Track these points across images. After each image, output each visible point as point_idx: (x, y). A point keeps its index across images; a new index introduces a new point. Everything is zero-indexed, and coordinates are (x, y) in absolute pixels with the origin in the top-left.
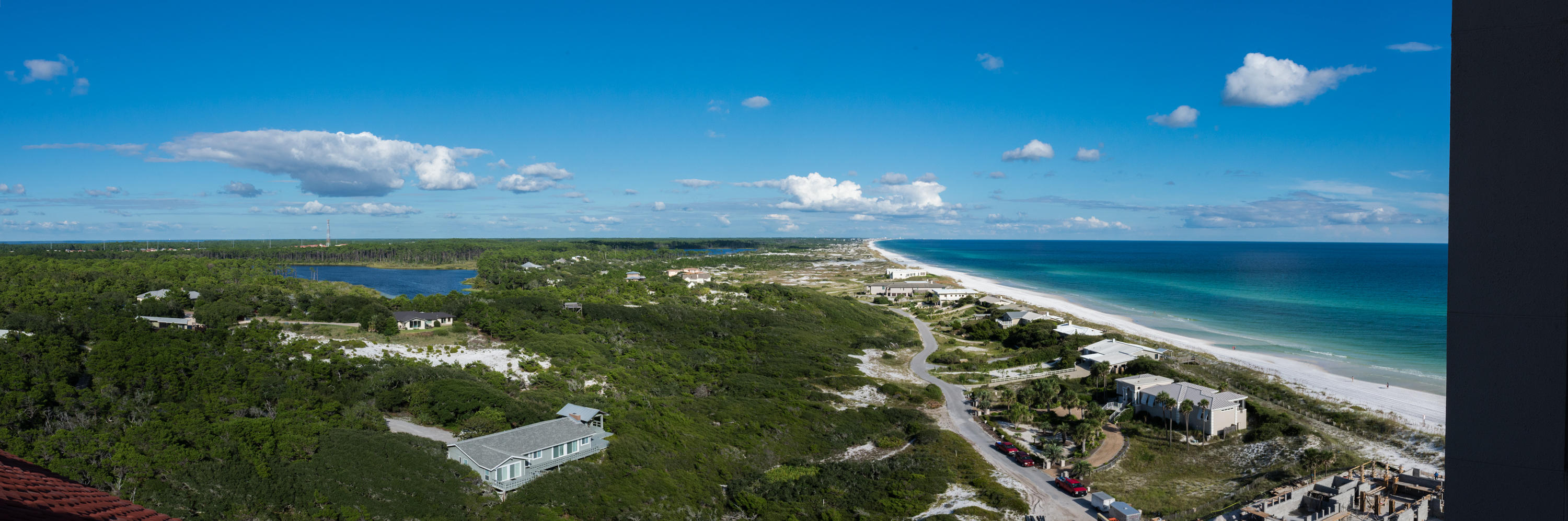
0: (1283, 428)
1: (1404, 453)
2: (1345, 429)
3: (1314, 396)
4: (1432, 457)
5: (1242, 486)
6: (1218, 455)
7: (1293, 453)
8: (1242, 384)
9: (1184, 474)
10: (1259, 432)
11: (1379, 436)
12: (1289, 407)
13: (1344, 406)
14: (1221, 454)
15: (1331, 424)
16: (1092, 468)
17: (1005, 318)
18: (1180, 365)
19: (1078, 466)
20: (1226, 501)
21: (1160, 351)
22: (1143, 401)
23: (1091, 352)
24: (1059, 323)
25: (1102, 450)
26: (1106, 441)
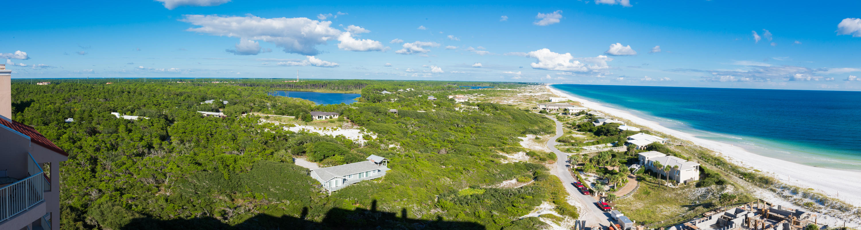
0: (716, 181)
1: (776, 195)
2: (748, 181)
3: (736, 164)
4: (790, 198)
5: (690, 210)
6: (682, 193)
7: (719, 194)
8: (702, 157)
9: (664, 202)
10: (704, 182)
11: (765, 186)
12: (723, 169)
13: (750, 169)
14: (684, 193)
15: (742, 178)
16: (618, 197)
17: (597, 121)
18: (675, 146)
19: (611, 196)
20: (680, 218)
21: (665, 140)
22: (650, 164)
23: (632, 139)
24: (621, 125)
25: (624, 189)
26: (628, 184)
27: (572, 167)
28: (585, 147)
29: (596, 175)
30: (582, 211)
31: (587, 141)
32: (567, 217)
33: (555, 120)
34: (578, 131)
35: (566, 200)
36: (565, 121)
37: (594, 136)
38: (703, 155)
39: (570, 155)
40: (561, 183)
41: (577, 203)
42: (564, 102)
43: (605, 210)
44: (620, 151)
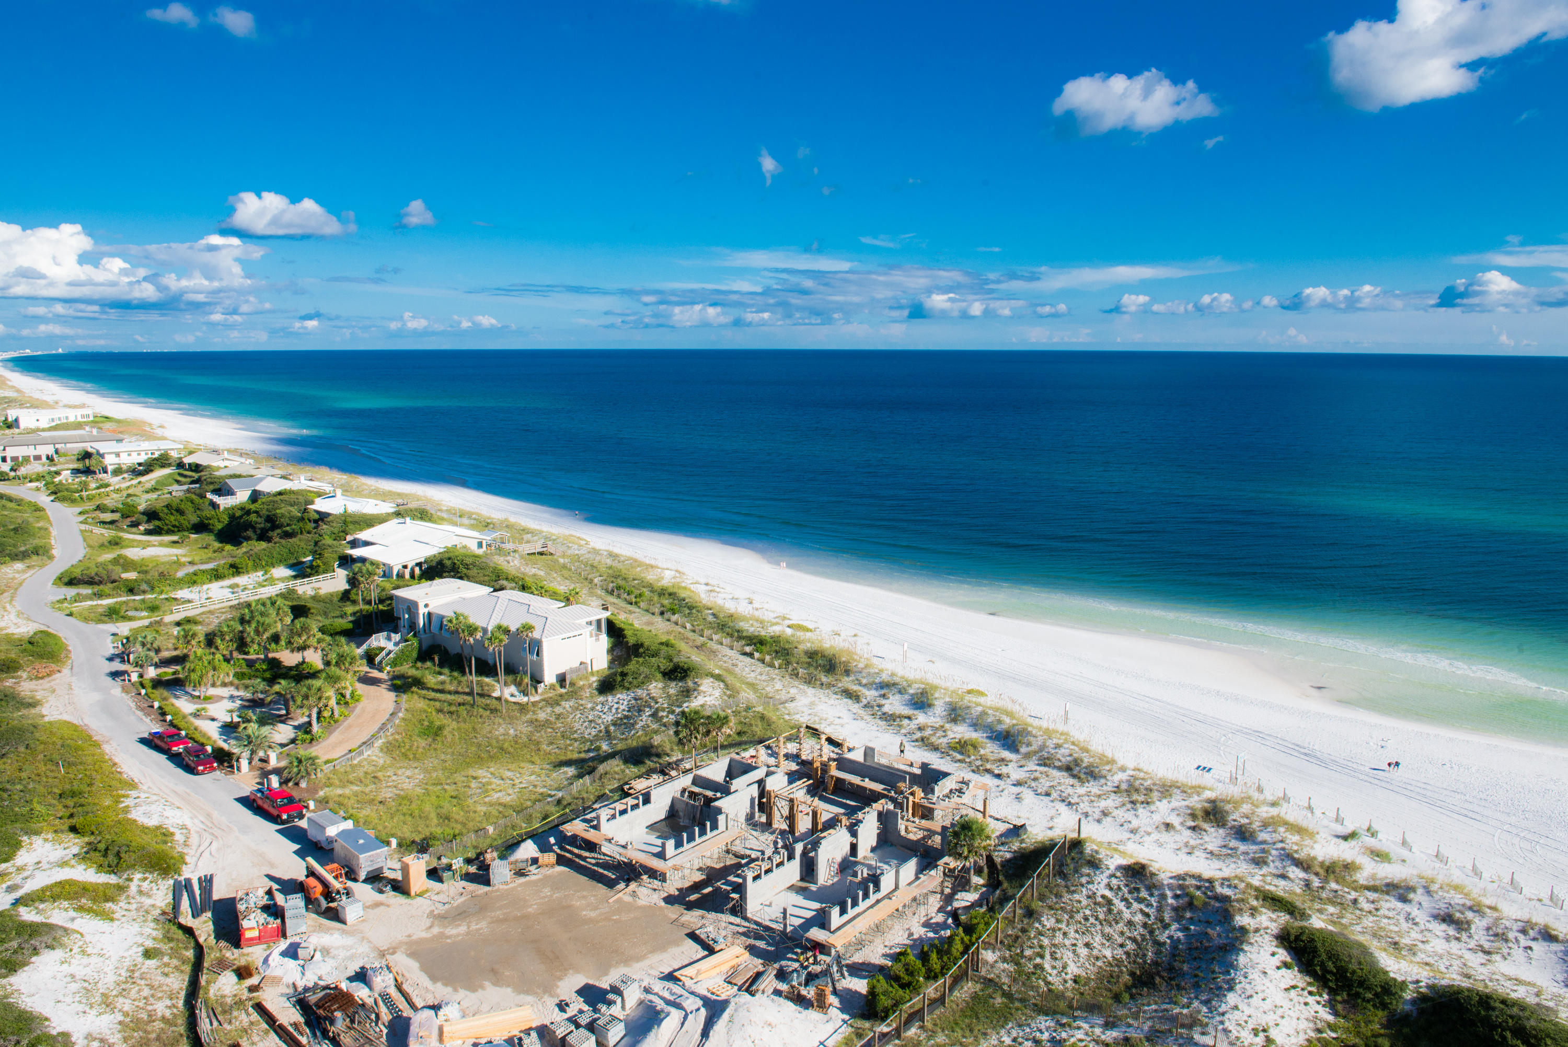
0: (662, 668)
1: (862, 712)
2: (771, 665)
3: (731, 607)
4: (906, 722)
5: (580, 776)
6: (553, 719)
7: (673, 712)
8: (619, 588)
9: (492, 757)
10: (624, 675)
11: (824, 679)
12: (688, 626)
13: (777, 624)
14: (558, 717)
15: (751, 655)
16: (327, 762)
17: (223, 490)
18: (522, 557)
19: (300, 761)
20: (547, 808)
21: (487, 538)
22: (434, 628)
23: (367, 544)
24: (319, 495)
25: (350, 726)
26: (360, 706)
27: (135, 677)
28: (183, 594)
29: (236, 693)
30: (194, 840)
31: (191, 569)
32: (138, 876)
33: (44, 499)
34: (149, 532)
35: (126, 810)
36: (90, 499)
37: (217, 545)
38: (620, 582)
39: (124, 629)
40: (97, 745)
41: (169, 812)
42: (79, 426)
43: (285, 817)
44: (322, 592)
